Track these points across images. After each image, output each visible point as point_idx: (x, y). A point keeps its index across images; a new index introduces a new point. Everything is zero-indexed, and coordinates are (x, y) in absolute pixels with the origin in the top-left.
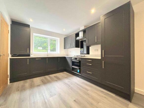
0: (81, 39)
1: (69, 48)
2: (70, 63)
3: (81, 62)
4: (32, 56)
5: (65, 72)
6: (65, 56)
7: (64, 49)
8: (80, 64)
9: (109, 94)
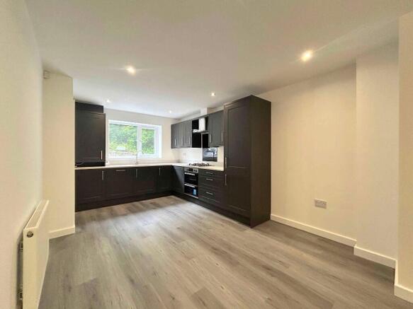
0: (203, 132)
1: (182, 147)
2: (182, 179)
3: (200, 176)
4: (108, 165)
5: (173, 197)
6: (173, 164)
7: (172, 148)
8: (197, 179)
9: (230, 222)
